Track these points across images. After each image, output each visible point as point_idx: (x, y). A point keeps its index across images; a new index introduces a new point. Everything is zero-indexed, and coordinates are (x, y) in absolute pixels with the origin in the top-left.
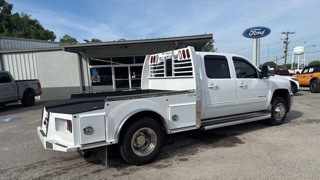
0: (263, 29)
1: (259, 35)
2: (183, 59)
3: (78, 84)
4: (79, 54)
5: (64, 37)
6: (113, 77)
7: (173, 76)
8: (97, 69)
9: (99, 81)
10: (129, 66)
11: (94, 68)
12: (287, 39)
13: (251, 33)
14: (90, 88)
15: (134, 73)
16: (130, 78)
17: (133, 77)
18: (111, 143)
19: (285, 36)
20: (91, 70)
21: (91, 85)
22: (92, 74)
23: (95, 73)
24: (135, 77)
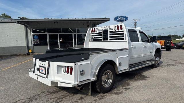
0: (124, 17)
1: (122, 20)
2: (117, 30)
3: (24, 44)
4: (25, 26)
5: (2, 15)
6: (48, 40)
7: (109, 41)
8: (37, 35)
9: (38, 43)
10: (58, 34)
11: (35, 35)
12: (136, 23)
13: (118, 19)
14: (33, 47)
15: (62, 38)
16: (59, 41)
17: (61, 41)
18: (93, 80)
19: (134, 21)
20: (33, 36)
21: (33, 45)
22: (34, 38)
23: (36, 38)
24: (62, 41)
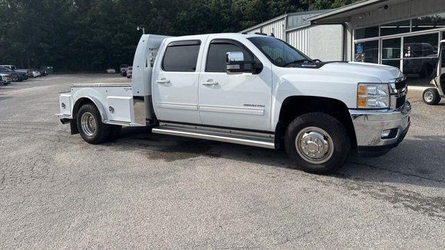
4: (344, 25)
6: (379, 56)
8: (362, 44)
10: (402, 36)
11: (359, 43)
15: (409, 48)
16: (402, 57)
17: (406, 55)
20: (356, 45)
22: (356, 52)
23: (360, 50)
24: (409, 55)
